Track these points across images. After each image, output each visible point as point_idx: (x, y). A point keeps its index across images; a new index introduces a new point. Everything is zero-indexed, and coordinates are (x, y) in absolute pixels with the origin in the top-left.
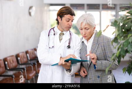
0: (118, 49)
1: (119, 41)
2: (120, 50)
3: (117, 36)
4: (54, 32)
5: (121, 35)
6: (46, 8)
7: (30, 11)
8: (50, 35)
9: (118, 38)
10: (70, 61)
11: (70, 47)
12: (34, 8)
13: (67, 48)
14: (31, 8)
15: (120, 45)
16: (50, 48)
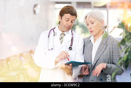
0: (126, 52)
1: (127, 43)
2: (127, 53)
3: (124, 38)
4: (54, 32)
5: (129, 37)
6: (51, 6)
7: (35, 9)
8: (50, 36)
9: (126, 40)
10: (71, 64)
11: (71, 49)
12: (39, 6)
13: (69, 49)
14: (35, 6)
15: (128, 48)
16: (49, 50)
